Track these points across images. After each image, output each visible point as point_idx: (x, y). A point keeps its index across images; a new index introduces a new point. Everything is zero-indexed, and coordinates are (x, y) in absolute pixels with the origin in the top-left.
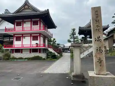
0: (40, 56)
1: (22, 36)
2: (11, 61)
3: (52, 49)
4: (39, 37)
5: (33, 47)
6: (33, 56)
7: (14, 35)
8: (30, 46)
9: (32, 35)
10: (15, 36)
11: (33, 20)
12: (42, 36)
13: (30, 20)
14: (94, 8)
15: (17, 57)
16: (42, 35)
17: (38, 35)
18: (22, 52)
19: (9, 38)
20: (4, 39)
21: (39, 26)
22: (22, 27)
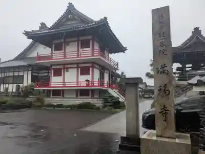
0: (92, 102)
1: (64, 68)
2: (45, 109)
3: (116, 91)
4: (91, 69)
5: (80, 86)
6: (81, 102)
7: (51, 65)
8: (76, 85)
9: (80, 65)
10: (54, 67)
11: (82, 38)
12: (98, 67)
13: (76, 39)
14: (158, 9)
15: (55, 104)
16: (98, 64)
17: (90, 65)
18: (63, 96)
19: (47, 71)
20: (39, 73)
21: (91, 48)
22: (63, 51)
